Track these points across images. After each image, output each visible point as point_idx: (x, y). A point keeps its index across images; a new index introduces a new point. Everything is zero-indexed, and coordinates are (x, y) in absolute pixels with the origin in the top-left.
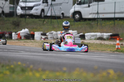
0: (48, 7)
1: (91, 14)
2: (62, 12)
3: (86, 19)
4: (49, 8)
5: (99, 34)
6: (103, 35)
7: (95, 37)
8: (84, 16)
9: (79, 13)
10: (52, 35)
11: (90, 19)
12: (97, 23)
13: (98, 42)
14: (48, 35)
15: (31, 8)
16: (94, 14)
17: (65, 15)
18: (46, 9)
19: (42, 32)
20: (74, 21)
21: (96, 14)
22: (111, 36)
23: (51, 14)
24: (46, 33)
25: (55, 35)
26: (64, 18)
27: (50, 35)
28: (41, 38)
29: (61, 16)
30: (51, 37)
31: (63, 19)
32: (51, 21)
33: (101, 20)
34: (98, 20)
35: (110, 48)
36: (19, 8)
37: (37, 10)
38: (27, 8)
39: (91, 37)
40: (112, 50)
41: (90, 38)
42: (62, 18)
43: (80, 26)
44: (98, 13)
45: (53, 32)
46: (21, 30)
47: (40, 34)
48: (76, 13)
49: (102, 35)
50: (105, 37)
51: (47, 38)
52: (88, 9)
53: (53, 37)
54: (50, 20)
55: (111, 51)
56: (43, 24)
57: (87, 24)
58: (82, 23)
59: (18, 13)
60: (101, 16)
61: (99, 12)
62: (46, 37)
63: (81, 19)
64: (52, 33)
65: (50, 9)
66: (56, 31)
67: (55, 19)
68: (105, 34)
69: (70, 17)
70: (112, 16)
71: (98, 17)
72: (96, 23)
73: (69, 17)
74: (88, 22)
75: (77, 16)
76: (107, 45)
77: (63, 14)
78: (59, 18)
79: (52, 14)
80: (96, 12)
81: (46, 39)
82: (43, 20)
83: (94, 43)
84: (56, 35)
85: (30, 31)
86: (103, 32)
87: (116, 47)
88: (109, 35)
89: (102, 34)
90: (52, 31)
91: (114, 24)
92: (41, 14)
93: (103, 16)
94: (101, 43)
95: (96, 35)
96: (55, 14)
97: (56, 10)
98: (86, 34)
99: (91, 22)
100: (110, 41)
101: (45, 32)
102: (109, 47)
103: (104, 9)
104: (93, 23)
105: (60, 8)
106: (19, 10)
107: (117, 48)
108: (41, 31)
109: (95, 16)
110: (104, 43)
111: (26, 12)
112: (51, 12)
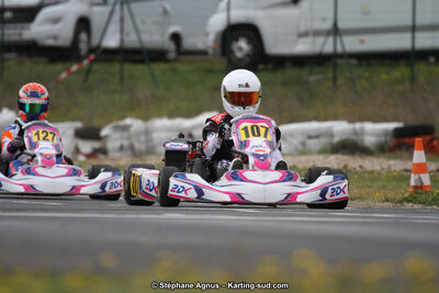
0: (107, 9)
1: (304, 34)
2: (174, 29)
3: (281, 62)
4: (112, 13)
5: (340, 128)
6: (362, 132)
7: (323, 141)
8: (276, 45)
9: (249, 31)
10: (125, 134)
11: (300, 61)
12: (335, 79)
13: (335, 161)
14: (106, 137)
15: (28, 14)
16: (317, 33)
17: (190, 42)
18: (98, 15)
19: (79, 125)
21: (327, 33)
22: (397, 133)
23: (122, 41)
24: (99, 130)
25: (138, 134)
26: (182, 58)
27: (117, 135)
28: (77, 151)
29: (171, 46)
30: (121, 148)
31: (175, 60)
32: (122, 71)
33: (354, 62)
34: (340, 61)
35: (384, 187)
37: (56, 20)
38: (8, 15)
39: (304, 144)
40: (391, 195)
41: (300, 147)
42: (172, 55)
44: (335, 31)
45: (128, 121)
47: (71, 132)
48: (234, 31)
49: (355, 132)
50: (369, 141)
51: (103, 151)
52: (292, 11)
53: (132, 147)
54: (116, 67)
55: (387, 200)
56: (86, 88)
57: (286, 84)
60: (351, 44)
61: (341, 25)
62: (96, 145)
64: (126, 128)
65: (116, 17)
66: (146, 118)
67: (142, 61)
68: (369, 126)
69: (211, 52)
70: (401, 42)
71: (339, 49)
72: (330, 75)
73: (203, 53)
74: (291, 72)
75: (242, 47)
76: (372, 172)
77: (176, 37)
78: (157, 55)
79: (126, 39)
80: (328, 25)
81: (101, 156)
84: (143, 138)
86: (363, 119)
87: (413, 183)
88: (386, 133)
89: (358, 125)
90: (123, 118)
91: (413, 79)
92: (76, 40)
93: (362, 42)
94: (345, 166)
95: (330, 134)
96: (140, 41)
97: (143, 22)
99: (303, 73)
100: (390, 158)
101: (96, 123)
102: (380, 184)
103: (366, 13)
104: (314, 77)
105: (165, 12)
107: (416, 187)
108: (74, 120)
109: (324, 43)
110: (361, 167)
111: (6, 32)
112: (122, 31)
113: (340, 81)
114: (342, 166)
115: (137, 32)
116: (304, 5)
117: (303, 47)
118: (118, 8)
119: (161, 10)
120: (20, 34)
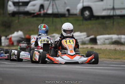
0: (48, 2)
1: (104, 10)
2: (68, 8)
3: (98, 17)
4: (50, 3)
5: (115, 37)
6: (121, 38)
7: (110, 40)
8: (97, 13)
9: (89, 9)
10: (53, 39)
11: (103, 17)
12: (113, 23)
13: (113, 47)
15: (26, 4)
16: (108, 9)
17: (72, 11)
18: (46, 4)
20: (83, 20)
21: (111, 9)
23: (53, 11)
26: (70, 16)
29: (67, 13)
31: (68, 17)
32: (53, 20)
33: (119, 17)
34: (115, 17)
36: (10, 3)
37: (34, 5)
38: (21, 4)
39: (104, 41)
41: (103, 42)
42: (67, 15)
43: (90, 26)
44: (114, 9)
45: (54, 35)
46: (13, 33)
48: (84, 9)
49: (119, 38)
50: (123, 41)
52: (101, 3)
54: (51, 19)
58: (93, 22)
59: (10, 11)
60: (118, 12)
61: (115, 7)
63: (92, 17)
64: (54, 37)
67: (58, 17)
68: (123, 36)
69: (78, 14)
71: (115, 14)
72: (112, 21)
73: (76, 15)
74: (101, 20)
75: (87, 13)
76: (123, 51)
77: (68, 10)
78: (62, 15)
80: (111, 7)
82: (42, 19)
83: (106, 49)
85: (24, 34)
86: (121, 34)
89: (120, 36)
90: (53, 33)
93: (121, 12)
94: (115, 49)
95: (112, 39)
96: (58, 11)
97: (59, 6)
98: (98, 37)
99: (104, 21)
103: (122, 3)
104: (107, 22)
105: (65, 3)
106: (10, 6)
109: (110, 12)
110: (120, 49)
111: (20, 9)
112: (53, 9)
113: (115, 23)
114: (114, 49)
115: (57, 9)
116: (105, 1)
117: (104, 13)
118: (52, 2)
119: (64, 3)
120: (24, 9)
